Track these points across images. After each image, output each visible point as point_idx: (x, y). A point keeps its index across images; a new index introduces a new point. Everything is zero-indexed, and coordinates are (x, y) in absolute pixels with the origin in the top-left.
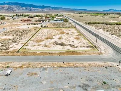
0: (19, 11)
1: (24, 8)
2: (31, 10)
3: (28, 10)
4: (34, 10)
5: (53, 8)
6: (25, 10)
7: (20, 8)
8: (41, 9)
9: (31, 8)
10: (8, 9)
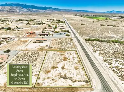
0: (21, 13)
1: (26, 10)
2: (33, 11)
3: (29, 12)
4: (36, 11)
5: (55, 9)
6: (27, 11)
7: (22, 9)
8: (42, 11)
9: (33, 9)
10: (10, 10)
